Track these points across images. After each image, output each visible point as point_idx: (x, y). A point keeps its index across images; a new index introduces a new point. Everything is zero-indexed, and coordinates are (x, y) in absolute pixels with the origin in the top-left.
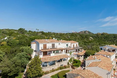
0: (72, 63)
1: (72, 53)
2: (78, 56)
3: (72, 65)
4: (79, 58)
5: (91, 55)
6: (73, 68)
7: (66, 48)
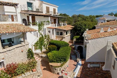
0: (44, 50)
1: (45, 27)
2: (60, 33)
3: (44, 55)
4: (63, 38)
5: (87, 29)
6: (49, 69)
7: (26, 9)
